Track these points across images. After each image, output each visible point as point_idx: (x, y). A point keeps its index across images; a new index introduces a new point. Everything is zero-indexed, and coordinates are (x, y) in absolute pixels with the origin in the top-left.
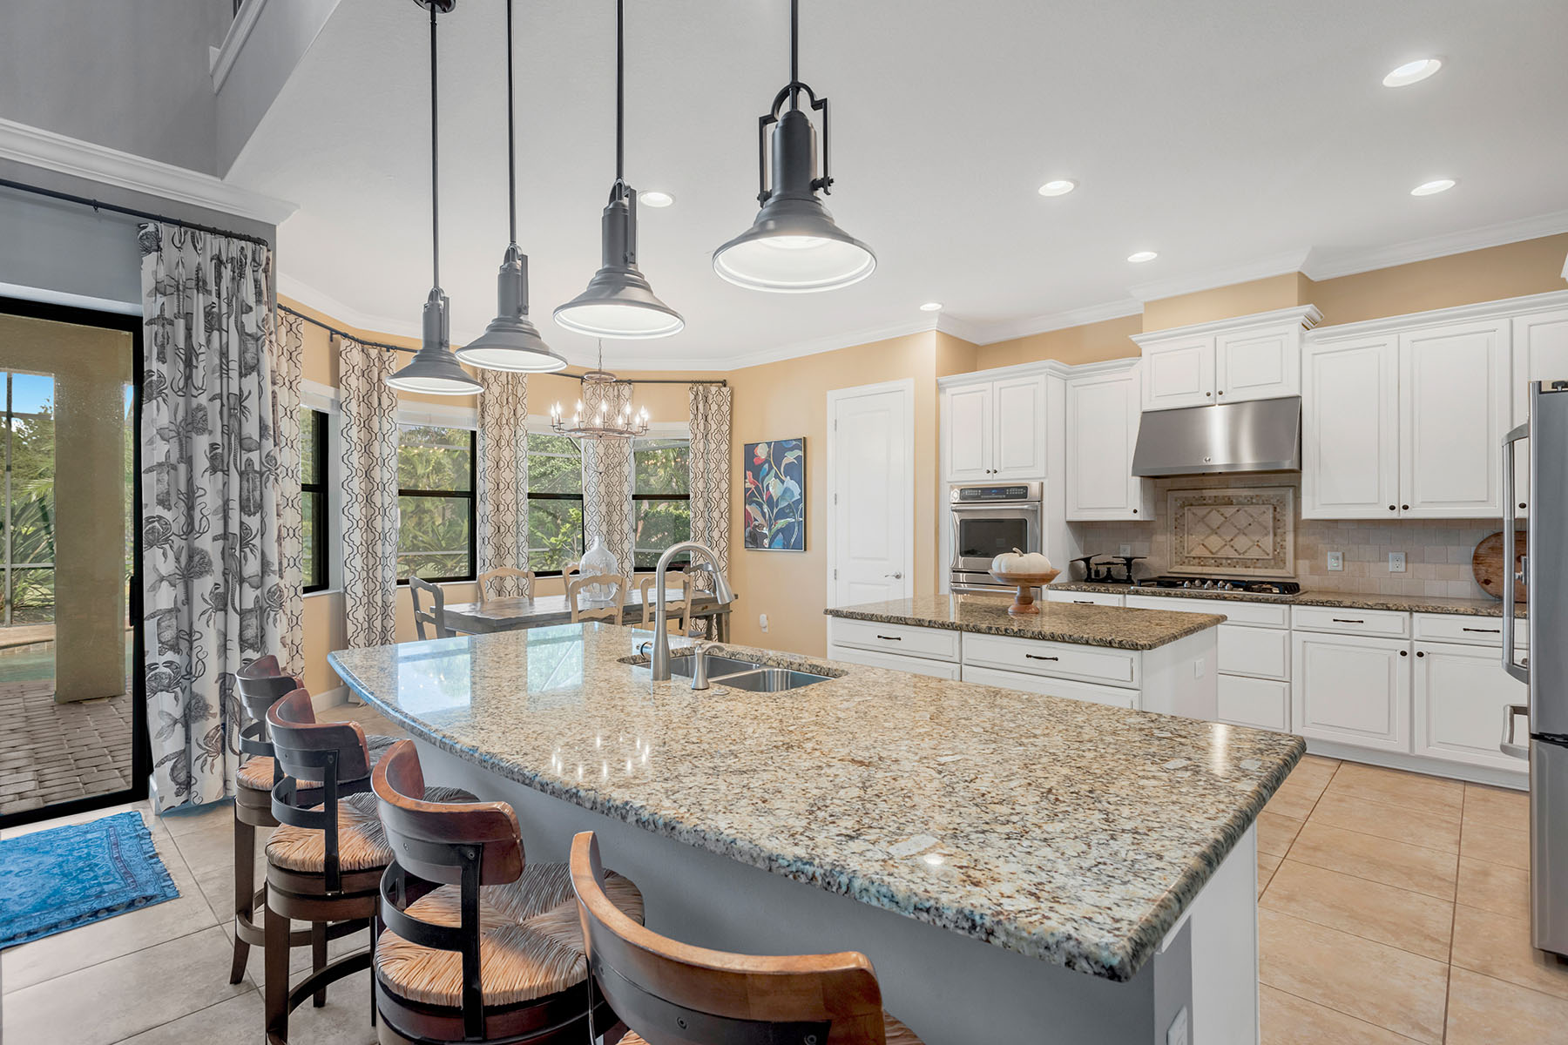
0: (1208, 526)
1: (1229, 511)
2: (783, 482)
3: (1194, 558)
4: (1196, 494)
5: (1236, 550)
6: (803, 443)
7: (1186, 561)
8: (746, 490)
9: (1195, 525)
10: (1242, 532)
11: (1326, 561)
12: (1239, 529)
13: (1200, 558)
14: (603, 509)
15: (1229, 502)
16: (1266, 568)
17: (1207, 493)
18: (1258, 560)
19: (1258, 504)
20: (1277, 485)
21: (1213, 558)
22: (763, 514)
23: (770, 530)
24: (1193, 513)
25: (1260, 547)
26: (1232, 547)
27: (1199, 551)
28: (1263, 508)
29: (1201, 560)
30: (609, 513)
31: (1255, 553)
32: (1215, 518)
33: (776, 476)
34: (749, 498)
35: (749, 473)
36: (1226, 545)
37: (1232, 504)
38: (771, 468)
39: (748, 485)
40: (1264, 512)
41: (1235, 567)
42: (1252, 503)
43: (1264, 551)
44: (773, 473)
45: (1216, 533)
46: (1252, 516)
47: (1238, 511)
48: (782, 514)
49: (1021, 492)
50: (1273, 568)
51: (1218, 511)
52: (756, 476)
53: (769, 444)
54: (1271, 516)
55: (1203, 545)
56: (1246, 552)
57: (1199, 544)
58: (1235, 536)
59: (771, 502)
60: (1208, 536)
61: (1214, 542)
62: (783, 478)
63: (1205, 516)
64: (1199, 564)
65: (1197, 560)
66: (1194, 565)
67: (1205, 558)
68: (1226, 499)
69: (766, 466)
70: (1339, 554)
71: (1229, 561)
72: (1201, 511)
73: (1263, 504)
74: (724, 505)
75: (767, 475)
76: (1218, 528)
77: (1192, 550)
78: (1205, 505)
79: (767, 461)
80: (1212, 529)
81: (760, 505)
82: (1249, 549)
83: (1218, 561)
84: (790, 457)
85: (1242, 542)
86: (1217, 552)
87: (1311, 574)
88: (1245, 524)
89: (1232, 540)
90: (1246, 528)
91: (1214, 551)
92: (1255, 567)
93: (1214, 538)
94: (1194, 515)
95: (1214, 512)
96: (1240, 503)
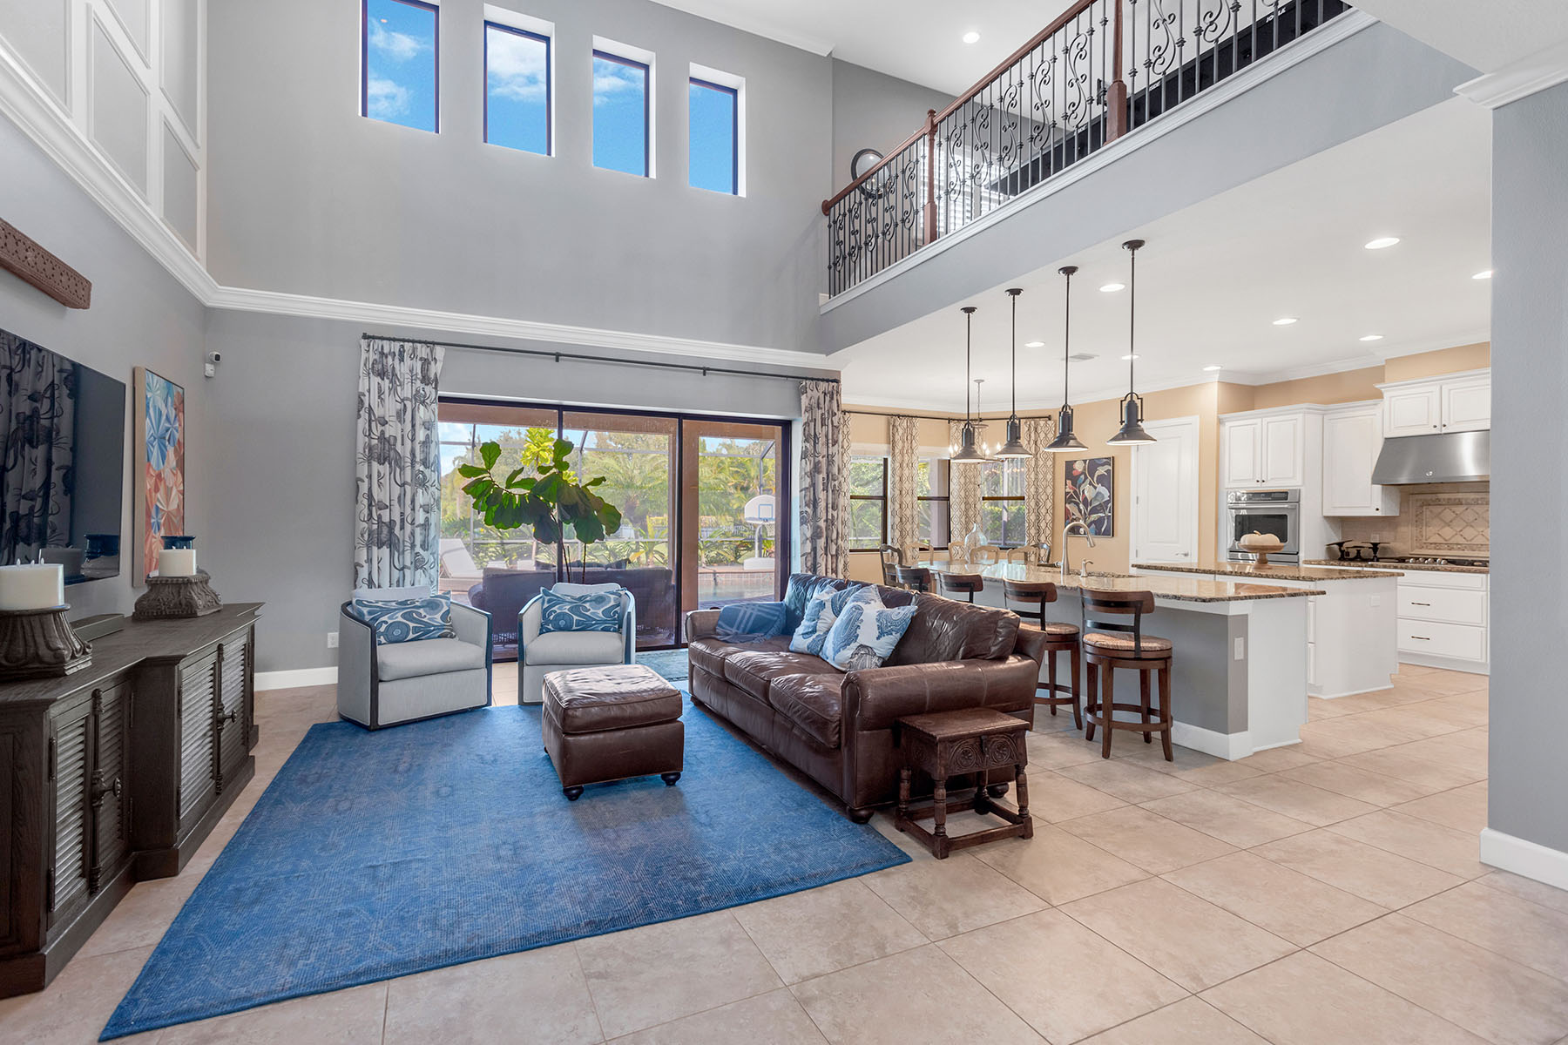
0: (1443, 520)
1: (1459, 509)
2: (1095, 488)
3: (1431, 544)
4: (1434, 497)
5: (1465, 538)
6: (1111, 461)
7: (1425, 546)
8: (1066, 493)
9: (1432, 519)
10: (1469, 525)
12: (1467, 523)
13: (1436, 544)
14: (963, 506)
15: (1459, 503)
17: (1441, 496)
21: (1444, 544)
22: (1080, 511)
23: (1085, 522)
26: (1462, 535)
27: (1435, 539)
29: (1436, 545)
30: (967, 510)
32: (1448, 514)
33: (1090, 484)
34: (1069, 499)
35: (1069, 482)
36: (1457, 534)
37: (1462, 504)
38: (1086, 478)
39: (1068, 490)
41: (1464, 550)
42: (1478, 504)
44: (1088, 481)
45: (1449, 526)
46: (1477, 513)
47: (1467, 509)
48: (1094, 511)
49: (1284, 495)
51: (1451, 510)
52: (1074, 484)
53: (1085, 461)
55: (1438, 534)
57: (1435, 534)
58: (1464, 528)
59: (1085, 502)
60: (1443, 527)
61: (1447, 532)
62: (1096, 485)
63: (1440, 513)
64: (1435, 549)
65: (1433, 545)
66: (1430, 549)
67: (1440, 543)
69: (1083, 476)
72: (1437, 509)
74: (1049, 504)
75: (1084, 482)
76: (1451, 521)
77: (1429, 538)
78: (1440, 505)
79: (1083, 473)
80: (1445, 523)
81: (1077, 504)
83: (1451, 546)
84: (1101, 471)
86: (1450, 539)
89: (1462, 530)
90: (1473, 522)
91: (1447, 538)
93: (1447, 529)
94: (1431, 511)
95: (1447, 510)
96: (1467, 504)
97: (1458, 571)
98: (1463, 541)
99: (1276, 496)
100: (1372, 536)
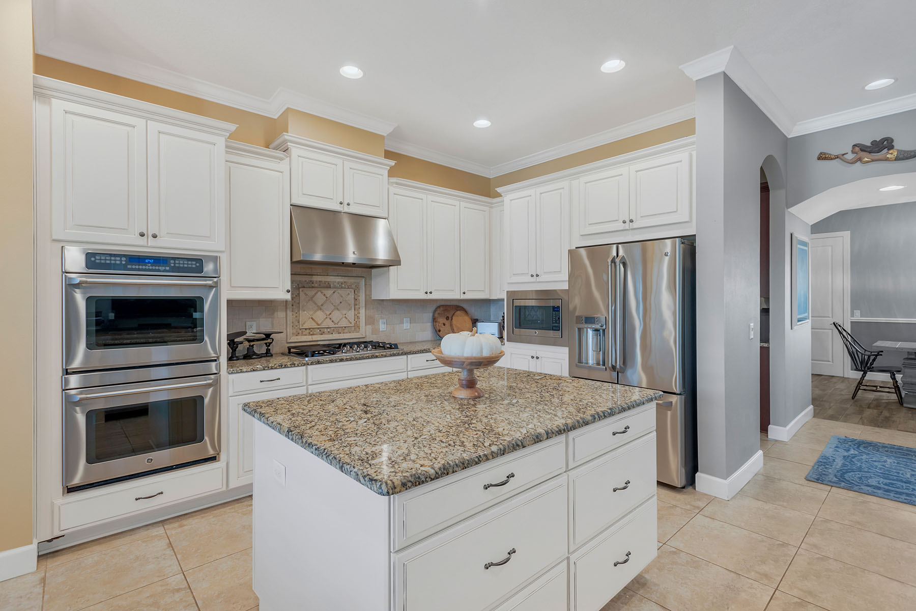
0: (316, 304)
1: (329, 292)
3: (306, 329)
4: (307, 278)
5: (333, 321)
7: (300, 332)
9: (307, 303)
10: (336, 308)
11: (379, 324)
12: (334, 306)
13: (310, 329)
15: (328, 286)
16: (350, 333)
17: (316, 279)
18: (345, 327)
19: (345, 288)
20: (356, 275)
21: (318, 328)
24: (305, 293)
25: (346, 318)
26: (330, 319)
27: (309, 324)
28: (348, 291)
29: (311, 331)
31: (344, 323)
32: (320, 298)
36: (327, 318)
37: (330, 288)
40: (349, 294)
41: (332, 334)
42: (342, 288)
43: (349, 321)
45: (321, 309)
46: (342, 296)
47: (334, 292)
49: (194, 265)
50: (353, 332)
51: (322, 293)
54: (353, 297)
55: (312, 318)
56: (338, 322)
57: (309, 318)
58: (332, 311)
60: (316, 311)
61: (320, 316)
63: (314, 296)
64: (310, 334)
65: (308, 331)
66: (306, 335)
67: (313, 328)
68: (327, 284)
70: (385, 321)
71: (329, 330)
72: (311, 292)
73: (348, 288)
76: (322, 305)
77: (304, 324)
78: (313, 287)
80: (318, 306)
82: (340, 320)
83: (322, 330)
85: (336, 315)
86: (322, 323)
87: (372, 334)
88: (339, 302)
89: (330, 314)
90: (338, 305)
91: (319, 323)
92: (344, 333)
93: (319, 313)
94: (306, 295)
95: (319, 293)
96: (335, 287)
97: (391, 355)
98: (332, 325)
100: (248, 324)
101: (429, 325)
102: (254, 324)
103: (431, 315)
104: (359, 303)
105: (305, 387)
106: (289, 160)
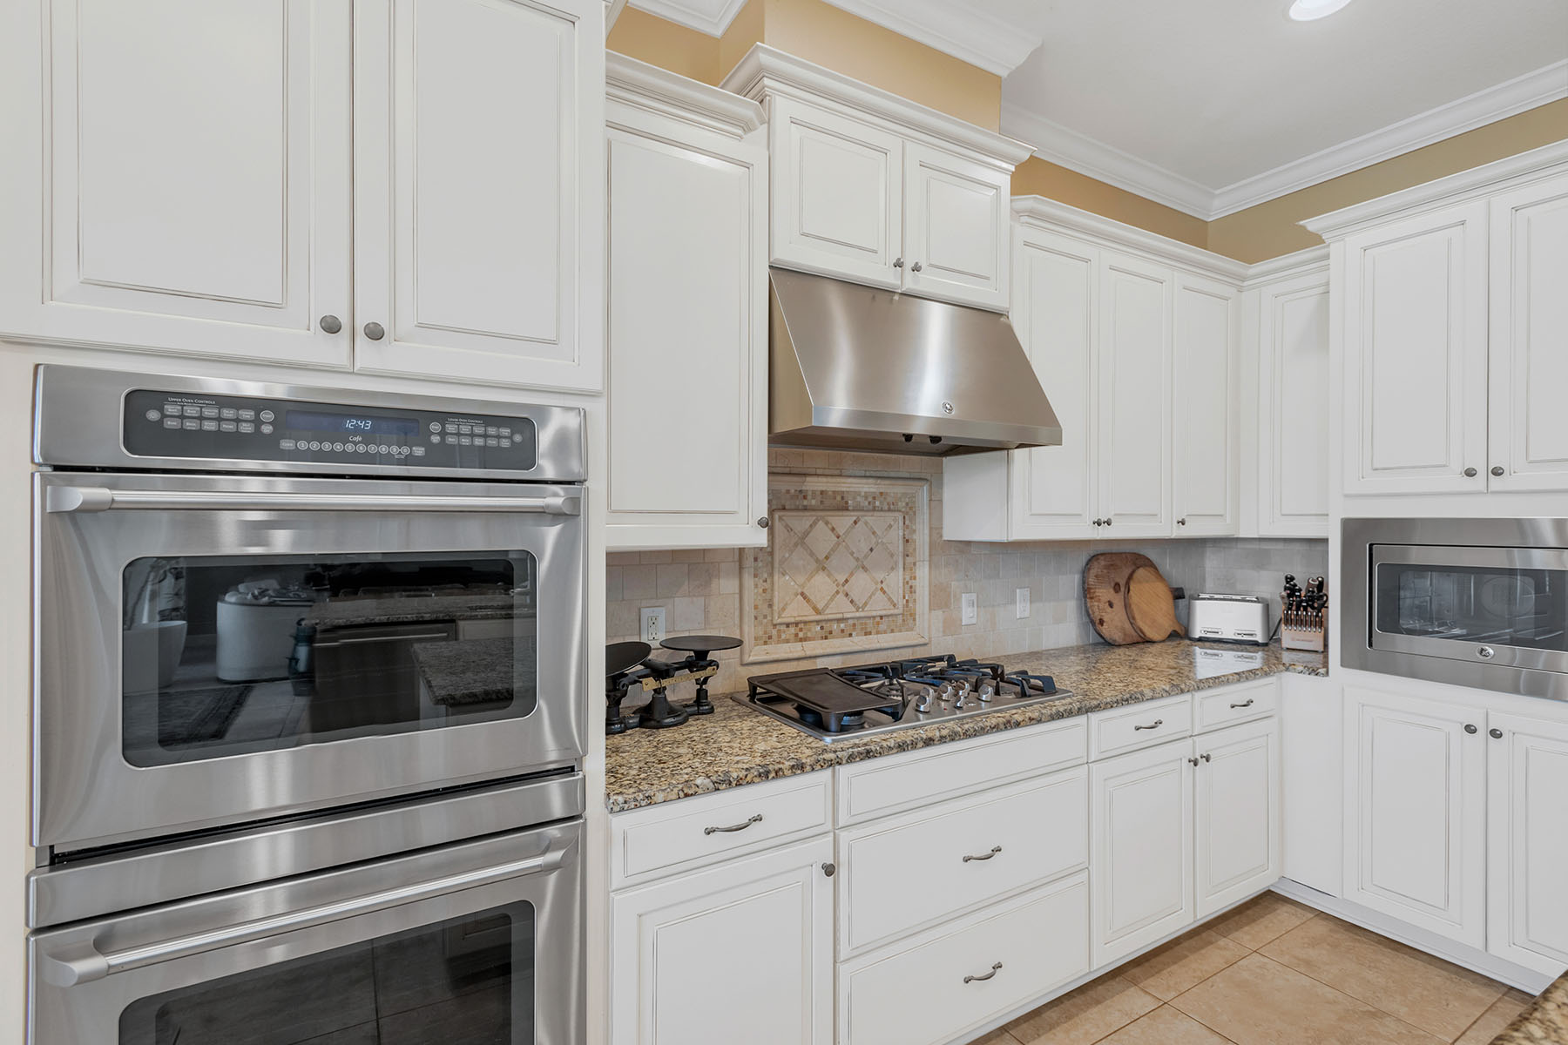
0: (812, 554)
1: (843, 522)
3: (788, 625)
4: (791, 485)
5: (852, 602)
7: (774, 632)
9: (791, 552)
10: (861, 565)
11: (959, 609)
12: (857, 559)
13: (797, 624)
15: (842, 505)
16: (892, 631)
17: (814, 484)
18: (881, 617)
19: (882, 510)
20: (907, 475)
21: (818, 622)
24: (787, 526)
25: (884, 592)
26: (847, 595)
27: (796, 610)
28: (889, 518)
31: (878, 606)
32: (822, 537)
36: (837, 592)
37: (847, 510)
40: (890, 526)
41: (850, 635)
42: (874, 510)
43: (890, 599)
45: (824, 569)
46: (874, 533)
47: (855, 522)
49: (504, 439)
50: (900, 631)
51: (827, 523)
54: (901, 534)
55: (802, 594)
56: (866, 604)
57: (796, 595)
58: (852, 574)
60: (812, 575)
61: (821, 586)
63: (807, 534)
64: (797, 639)
65: (792, 630)
66: (787, 641)
67: (805, 622)
68: (839, 498)
70: (974, 596)
71: (842, 625)
73: (889, 510)
76: (827, 558)
77: (784, 609)
78: (805, 509)
80: (817, 561)
82: (870, 597)
83: (827, 626)
85: (861, 584)
86: (827, 606)
87: (945, 634)
88: (867, 550)
89: (847, 581)
90: (866, 557)
91: (820, 606)
92: (878, 633)
93: (821, 579)
94: (789, 529)
95: (821, 523)
96: (858, 509)
98: (851, 612)
99: (461, 436)
100: (646, 613)
101: (1071, 607)
102: (662, 614)
103: (1077, 578)
104: (915, 549)
105: (830, 837)
106: (766, 130)
